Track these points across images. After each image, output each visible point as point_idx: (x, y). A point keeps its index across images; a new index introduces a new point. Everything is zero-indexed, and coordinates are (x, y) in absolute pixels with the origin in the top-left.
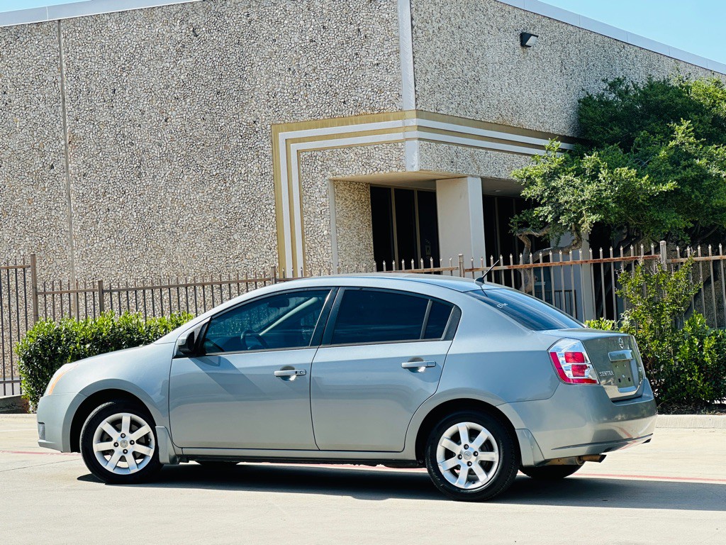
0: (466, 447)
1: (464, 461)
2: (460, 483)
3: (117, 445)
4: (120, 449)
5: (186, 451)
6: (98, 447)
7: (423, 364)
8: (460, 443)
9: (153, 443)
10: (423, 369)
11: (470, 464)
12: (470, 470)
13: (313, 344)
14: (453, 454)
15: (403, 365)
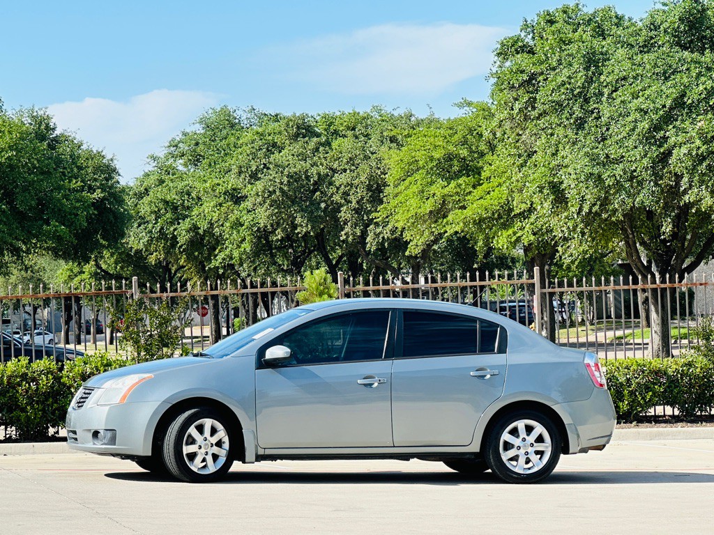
0: (524, 439)
1: (522, 451)
2: (520, 468)
3: (200, 447)
4: (203, 451)
5: (268, 452)
6: (187, 449)
7: (488, 373)
8: (518, 436)
9: (226, 446)
10: (488, 376)
11: (527, 453)
12: (528, 458)
13: (387, 357)
14: (513, 446)
15: (471, 373)
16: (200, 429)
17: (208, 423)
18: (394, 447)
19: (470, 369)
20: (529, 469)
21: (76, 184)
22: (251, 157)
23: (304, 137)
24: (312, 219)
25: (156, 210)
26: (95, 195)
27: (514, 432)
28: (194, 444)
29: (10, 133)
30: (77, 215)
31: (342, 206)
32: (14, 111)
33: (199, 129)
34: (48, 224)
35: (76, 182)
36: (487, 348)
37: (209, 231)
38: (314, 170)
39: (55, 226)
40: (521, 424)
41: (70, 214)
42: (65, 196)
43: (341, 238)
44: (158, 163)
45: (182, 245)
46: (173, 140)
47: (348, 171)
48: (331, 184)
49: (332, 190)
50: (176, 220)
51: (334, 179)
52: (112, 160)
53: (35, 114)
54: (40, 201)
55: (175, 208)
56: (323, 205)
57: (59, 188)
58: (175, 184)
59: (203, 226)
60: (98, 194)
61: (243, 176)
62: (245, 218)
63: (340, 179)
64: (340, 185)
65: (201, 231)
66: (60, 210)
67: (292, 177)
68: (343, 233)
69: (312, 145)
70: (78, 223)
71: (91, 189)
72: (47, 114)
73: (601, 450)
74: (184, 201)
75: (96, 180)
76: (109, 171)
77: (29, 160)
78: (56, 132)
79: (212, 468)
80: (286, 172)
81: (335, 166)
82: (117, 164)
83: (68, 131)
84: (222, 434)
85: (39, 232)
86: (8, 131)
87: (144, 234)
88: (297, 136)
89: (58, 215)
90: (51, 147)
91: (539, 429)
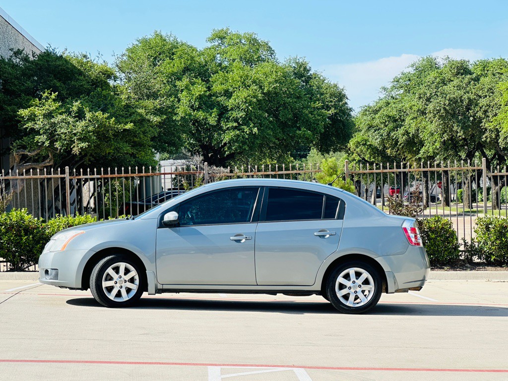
0: (354, 282)
1: (352, 290)
2: (350, 303)
3: (116, 283)
4: (118, 285)
5: (165, 287)
6: (105, 284)
7: (328, 233)
8: (349, 280)
9: (137, 282)
10: (328, 236)
11: (356, 292)
12: (356, 296)
13: (254, 221)
14: (346, 287)
15: (315, 233)
16: (117, 270)
17: (122, 265)
18: (257, 285)
19: (316, 230)
20: (358, 303)
21: (318, 104)
22: (427, 88)
23: (462, 75)
24: (464, 128)
25: (384, 121)
26: (330, 112)
27: (347, 277)
28: (112, 280)
29: (276, 72)
30: (318, 124)
31: (483, 119)
32: (285, 59)
33: (412, 70)
34: (300, 130)
35: (319, 103)
36: (330, 215)
37: (416, 135)
38: (466, 96)
39: (304, 131)
40: (352, 271)
41: (314, 123)
42: (311, 113)
43: (483, 140)
44: (387, 92)
45: (401, 144)
46: (396, 77)
47: (488, 97)
48: (477, 105)
49: (477, 109)
50: (396, 128)
51: (479, 102)
52: (343, 90)
53: (297, 61)
54: (295, 115)
55: (396, 121)
56: (471, 119)
57: (308, 107)
58: (396, 105)
59: (412, 131)
60: (332, 111)
61: (421, 100)
62: (429, 126)
63: (483, 102)
64: (483, 106)
65: (411, 135)
66: (307, 121)
67: (452, 100)
68: (484, 136)
69: (466, 80)
70: (318, 130)
71: (328, 108)
72: (305, 61)
73: (419, 290)
74: (401, 116)
75: (331, 102)
76: (341, 97)
77: (287, 89)
78: (310, 72)
79: (125, 297)
80: (448, 98)
81: (480, 94)
82: (346, 92)
83: (318, 71)
84: (134, 273)
85: (294, 135)
86: (275, 71)
87: (378, 136)
88: (458, 74)
89: (306, 124)
90: (307, 82)
91: (366, 275)
